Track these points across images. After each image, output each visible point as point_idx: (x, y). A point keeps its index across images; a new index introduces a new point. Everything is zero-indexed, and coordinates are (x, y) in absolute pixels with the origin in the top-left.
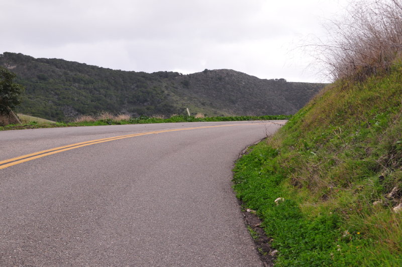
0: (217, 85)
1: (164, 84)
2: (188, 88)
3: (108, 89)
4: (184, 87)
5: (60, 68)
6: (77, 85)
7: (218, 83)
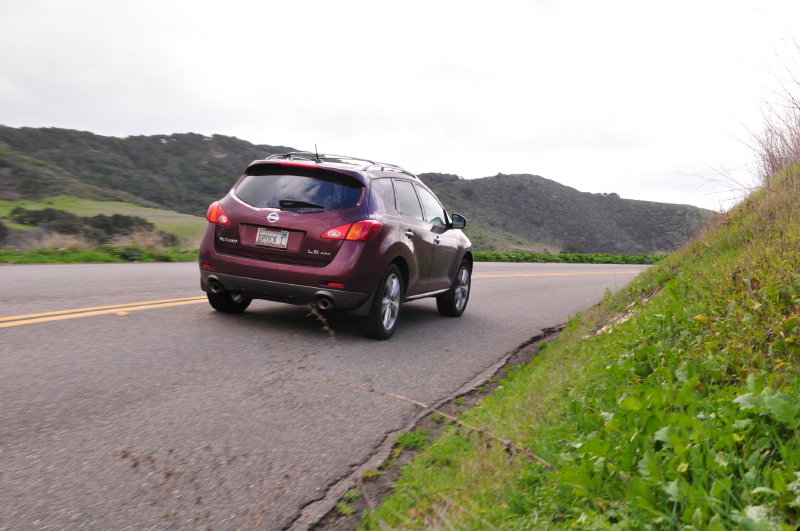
0: (515, 197)
2: (471, 200)
4: (465, 198)
7: (515, 194)
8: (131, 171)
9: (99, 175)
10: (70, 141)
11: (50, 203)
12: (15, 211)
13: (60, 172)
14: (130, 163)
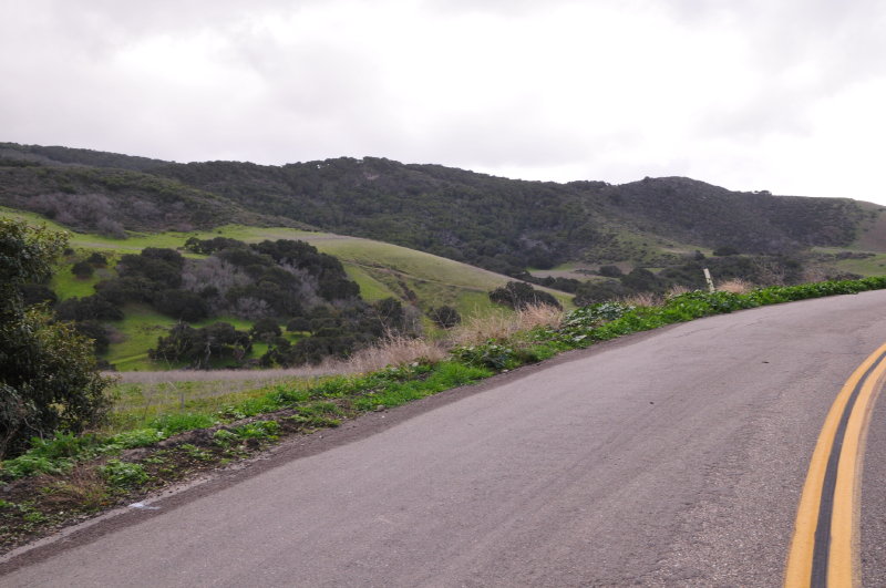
0: (664, 201)
1: (584, 200)
2: (619, 206)
3: (502, 206)
4: (613, 204)
5: (436, 177)
6: (459, 201)
7: (664, 198)
8: (289, 197)
9: (262, 203)
10: (234, 173)
11: (220, 232)
12: (189, 242)
13: (226, 202)
14: (289, 189)
